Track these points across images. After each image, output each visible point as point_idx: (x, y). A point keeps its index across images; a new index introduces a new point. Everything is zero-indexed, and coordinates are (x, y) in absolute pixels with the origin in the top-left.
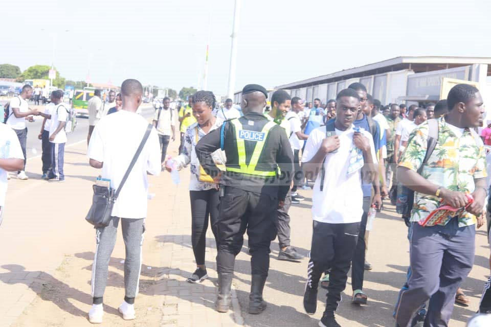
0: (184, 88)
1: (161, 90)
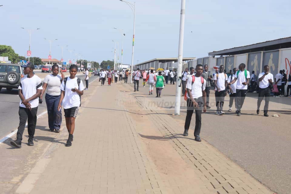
0: (103, 61)
1: (89, 62)
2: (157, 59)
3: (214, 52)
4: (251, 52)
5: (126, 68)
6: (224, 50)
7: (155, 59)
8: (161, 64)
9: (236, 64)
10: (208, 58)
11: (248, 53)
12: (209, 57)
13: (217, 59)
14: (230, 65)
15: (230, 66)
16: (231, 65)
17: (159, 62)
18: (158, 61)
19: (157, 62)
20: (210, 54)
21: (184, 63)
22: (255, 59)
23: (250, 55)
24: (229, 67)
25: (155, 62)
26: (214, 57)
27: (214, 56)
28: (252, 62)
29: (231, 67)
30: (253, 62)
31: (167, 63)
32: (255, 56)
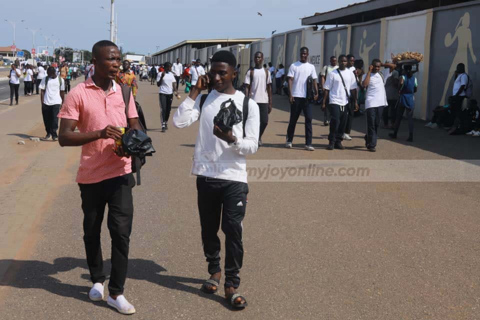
1: (76, 52)
2: (188, 42)
3: (317, 15)
4: (442, 5)
5: (138, 62)
6: (349, 6)
7: (184, 43)
8: (195, 52)
9: (386, 45)
10: (299, 32)
11: (432, 10)
12: (304, 29)
13: (326, 33)
14: (368, 46)
15: (367, 50)
16: (371, 48)
17: (193, 47)
18: (191, 47)
19: (188, 48)
20: (305, 21)
21: (242, 48)
22: (461, 25)
23: (440, 15)
24: (362, 51)
25: (185, 47)
26: (315, 29)
27: (317, 28)
28: (449, 35)
29: (370, 53)
30: (453, 36)
31: (208, 49)
32: (460, 17)
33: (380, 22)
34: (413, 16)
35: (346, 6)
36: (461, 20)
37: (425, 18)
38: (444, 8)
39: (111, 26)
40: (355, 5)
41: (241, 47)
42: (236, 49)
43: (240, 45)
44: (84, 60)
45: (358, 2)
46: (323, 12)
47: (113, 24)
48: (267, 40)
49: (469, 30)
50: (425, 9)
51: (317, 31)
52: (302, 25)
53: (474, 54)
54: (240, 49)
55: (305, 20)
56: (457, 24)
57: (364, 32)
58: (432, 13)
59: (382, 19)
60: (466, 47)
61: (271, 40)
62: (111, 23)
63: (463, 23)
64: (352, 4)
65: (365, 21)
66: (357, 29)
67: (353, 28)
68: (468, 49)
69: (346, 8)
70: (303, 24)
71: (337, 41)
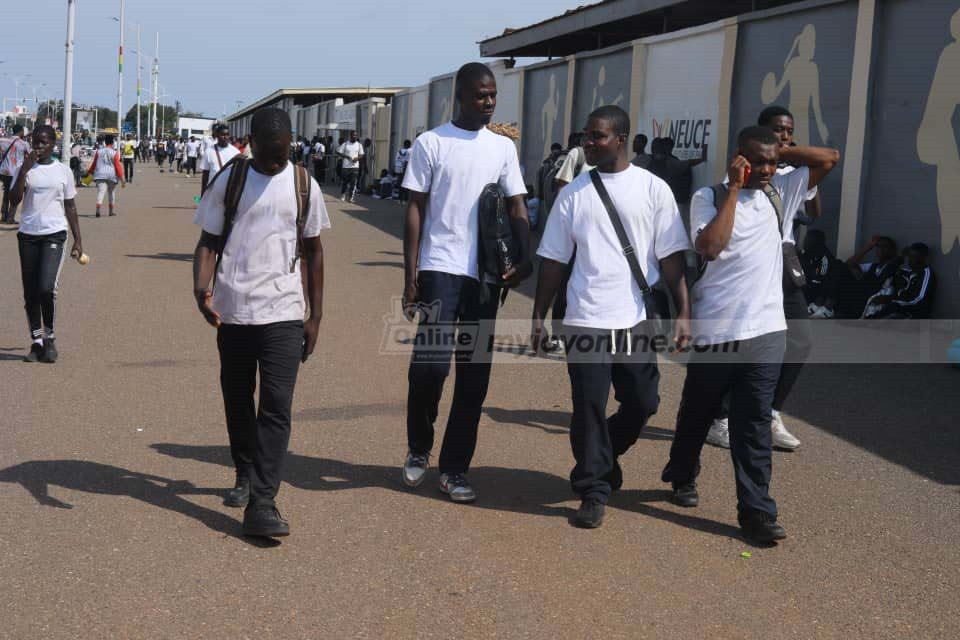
1: (83, 110)
2: (286, 92)
3: (508, 33)
4: (758, 9)
6: (569, 14)
7: (279, 94)
8: (299, 112)
9: (642, 100)
11: (734, 20)
13: (529, 72)
17: (295, 103)
18: (292, 102)
19: (287, 104)
21: (379, 105)
22: (796, 54)
23: (754, 31)
25: (281, 102)
26: (510, 64)
27: (513, 62)
28: (770, 77)
30: (779, 79)
31: (319, 107)
32: (796, 35)
33: (630, 49)
34: (698, 35)
35: (563, 13)
36: (796, 41)
37: (720, 38)
38: (761, 14)
39: (67, 52)
40: (580, 10)
41: (376, 103)
42: (367, 108)
43: (375, 99)
44: (99, 127)
45: (586, 4)
46: (520, 27)
47: (71, 47)
48: (420, 90)
49: (814, 65)
50: (721, 18)
51: (512, 70)
52: (481, 56)
53: (824, 121)
54: (374, 107)
55: (486, 47)
56: (789, 51)
57: (601, 72)
58: (736, 27)
59: (634, 42)
60: (807, 105)
61: (427, 88)
62: (67, 45)
63: (800, 49)
64: (574, 7)
65: (603, 47)
66: (589, 65)
67: (579, 62)
68: (811, 109)
69: (561, 17)
70: (484, 54)
71: (548, 90)
